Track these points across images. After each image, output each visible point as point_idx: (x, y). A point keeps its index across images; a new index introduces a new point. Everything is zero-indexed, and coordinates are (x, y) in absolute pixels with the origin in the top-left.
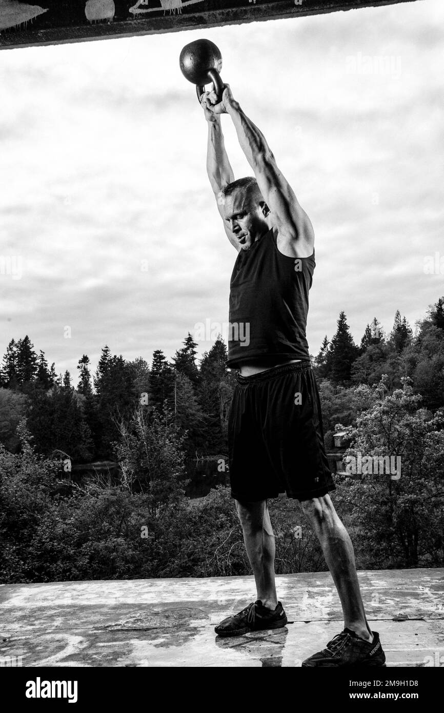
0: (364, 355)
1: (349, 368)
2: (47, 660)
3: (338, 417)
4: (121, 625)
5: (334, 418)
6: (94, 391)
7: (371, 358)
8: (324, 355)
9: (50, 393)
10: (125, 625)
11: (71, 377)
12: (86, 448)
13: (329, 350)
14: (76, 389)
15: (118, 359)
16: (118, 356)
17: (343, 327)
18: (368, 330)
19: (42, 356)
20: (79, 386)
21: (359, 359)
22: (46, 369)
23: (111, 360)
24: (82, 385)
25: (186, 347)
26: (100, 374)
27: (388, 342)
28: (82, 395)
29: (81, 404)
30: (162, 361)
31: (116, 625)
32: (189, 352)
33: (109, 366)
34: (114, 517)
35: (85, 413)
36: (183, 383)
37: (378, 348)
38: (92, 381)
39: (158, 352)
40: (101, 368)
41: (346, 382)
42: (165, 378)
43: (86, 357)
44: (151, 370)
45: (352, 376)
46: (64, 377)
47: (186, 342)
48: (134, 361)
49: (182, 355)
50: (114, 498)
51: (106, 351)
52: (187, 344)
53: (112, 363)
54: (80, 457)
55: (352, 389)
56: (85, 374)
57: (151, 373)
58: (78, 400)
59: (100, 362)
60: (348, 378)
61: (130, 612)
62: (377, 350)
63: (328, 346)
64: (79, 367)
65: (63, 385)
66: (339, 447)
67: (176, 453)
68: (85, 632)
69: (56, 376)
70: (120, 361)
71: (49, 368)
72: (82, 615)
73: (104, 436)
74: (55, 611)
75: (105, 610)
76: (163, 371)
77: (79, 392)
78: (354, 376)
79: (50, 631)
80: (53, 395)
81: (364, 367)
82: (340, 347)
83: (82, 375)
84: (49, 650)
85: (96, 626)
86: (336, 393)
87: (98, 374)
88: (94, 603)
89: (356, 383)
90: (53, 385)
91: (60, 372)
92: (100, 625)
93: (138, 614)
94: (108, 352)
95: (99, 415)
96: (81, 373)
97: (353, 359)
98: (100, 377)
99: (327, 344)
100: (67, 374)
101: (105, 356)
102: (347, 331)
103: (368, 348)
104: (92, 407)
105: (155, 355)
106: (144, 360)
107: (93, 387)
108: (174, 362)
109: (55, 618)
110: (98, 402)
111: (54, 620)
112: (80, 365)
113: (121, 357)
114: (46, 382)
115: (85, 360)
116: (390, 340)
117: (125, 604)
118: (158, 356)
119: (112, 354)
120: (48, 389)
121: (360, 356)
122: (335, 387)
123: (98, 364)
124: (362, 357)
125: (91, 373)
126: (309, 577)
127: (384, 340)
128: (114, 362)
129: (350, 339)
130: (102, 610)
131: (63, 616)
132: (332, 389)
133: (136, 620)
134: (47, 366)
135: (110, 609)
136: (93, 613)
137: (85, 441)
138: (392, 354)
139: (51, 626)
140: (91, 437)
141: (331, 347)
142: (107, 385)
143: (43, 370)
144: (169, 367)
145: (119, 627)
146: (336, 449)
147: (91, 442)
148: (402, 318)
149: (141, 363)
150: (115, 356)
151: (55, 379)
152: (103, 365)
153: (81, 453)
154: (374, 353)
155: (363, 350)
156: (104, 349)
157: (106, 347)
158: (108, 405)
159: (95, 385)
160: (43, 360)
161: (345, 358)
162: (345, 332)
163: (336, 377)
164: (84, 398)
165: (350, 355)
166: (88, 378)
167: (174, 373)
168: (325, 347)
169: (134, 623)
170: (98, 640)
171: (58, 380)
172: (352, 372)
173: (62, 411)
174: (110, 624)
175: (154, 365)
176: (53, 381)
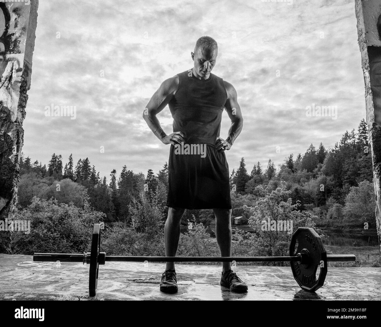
0: (252, 180)
1: (244, 186)
2: (102, 290)
3: (237, 209)
4: (142, 280)
5: (235, 210)
6: (117, 187)
7: (255, 182)
8: (232, 178)
9: (96, 186)
10: (145, 280)
11: (107, 179)
12: (111, 215)
13: (235, 176)
14: (109, 185)
15: (130, 172)
16: (131, 171)
17: (242, 165)
18: (255, 167)
19: (94, 168)
20: (110, 184)
21: (250, 181)
22: (95, 175)
23: (127, 172)
24: (112, 184)
25: (164, 169)
26: (121, 179)
27: (264, 174)
28: (112, 189)
29: (111, 193)
30: (152, 175)
31: (139, 280)
32: (166, 172)
33: (126, 175)
34: (127, 243)
35: (112, 198)
36: (161, 187)
37: (259, 176)
38: (117, 182)
39: (150, 170)
40: (122, 176)
41: (242, 192)
42: (153, 183)
43: (115, 170)
44: (146, 179)
45: (245, 190)
46: (103, 179)
47: (165, 166)
48: (138, 173)
49: (162, 173)
50: (128, 233)
51: (125, 168)
52: (165, 167)
53: (127, 174)
54: (108, 219)
55: (245, 196)
56: (114, 179)
57: (146, 180)
58: (109, 191)
59: (121, 173)
60: (244, 191)
61: (146, 275)
62: (259, 178)
63: (235, 174)
64: (111, 175)
65: (102, 183)
66: (237, 224)
67: (160, 214)
68: (123, 281)
69: (100, 178)
70: (131, 173)
71: (96, 174)
72: (119, 274)
73: (121, 209)
74: (104, 271)
75: (132, 273)
76: (152, 180)
77: (110, 187)
78: (246, 189)
79: (102, 279)
80: (97, 187)
81: (251, 186)
82: (240, 174)
83: (112, 179)
84: (103, 286)
85: (128, 279)
86: (237, 197)
87: (120, 179)
88: (125, 270)
89: (246, 193)
90: (97, 183)
91: (101, 177)
92: (130, 279)
93: (151, 276)
94: (126, 169)
95: (119, 199)
96: (112, 178)
97: (246, 181)
98: (121, 180)
99: (234, 173)
100: (105, 178)
101: (124, 170)
102: (244, 167)
103: (254, 176)
104: (116, 195)
105: (149, 172)
106: (143, 173)
107: (117, 185)
108: (158, 176)
109: (104, 274)
110: (119, 193)
111: (104, 275)
112: (111, 174)
113: (132, 171)
114: (94, 181)
115: (114, 171)
116: (265, 173)
117: (142, 272)
118: (150, 172)
119: (127, 170)
120: (95, 184)
121: (250, 180)
122: (237, 194)
123: (120, 174)
124: (251, 180)
125: (116, 178)
126: (245, 268)
127: (262, 173)
128: (128, 173)
129: (246, 171)
130: (130, 273)
131: (108, 273)
132: (236, 195)
133: (151, 278)
134: (95, 173)
135: (134, 273)
136: (125, 273)
137: (111, 212)
138: (266, 180)
139: (103, 277)
140: (114, 209)
141: (236, 174)
142: (124, 185)
143: (93, 175)
144: (155, 178)
145: (142, 281)
146: (235, 225)
147: (114, 213)
148: (272, 163)
149: (142, 175)
150: (129, 171)
151: (99, 180)
152: (123, 175)
153: (109, 217)
154: (257, 179)
155: (252, 177)
156: (124, 167)
157: (125, 166)
158: (124, 194)
159: (118, 184)
160: (94, 170)
161: (242, 180)
162: (243, 167)
163: (238, 190)
164: (112, 190)
165: (245, 179)
166: (115, 181)
167: (157, 181)
168: (233, 174)
169: (149, 280)
170: (130, 285)
171: (100, 180)
172: (245, 188)
173: (101, 195)
174: (136, 279)
175: (148, 177)
176: (98, 181)
